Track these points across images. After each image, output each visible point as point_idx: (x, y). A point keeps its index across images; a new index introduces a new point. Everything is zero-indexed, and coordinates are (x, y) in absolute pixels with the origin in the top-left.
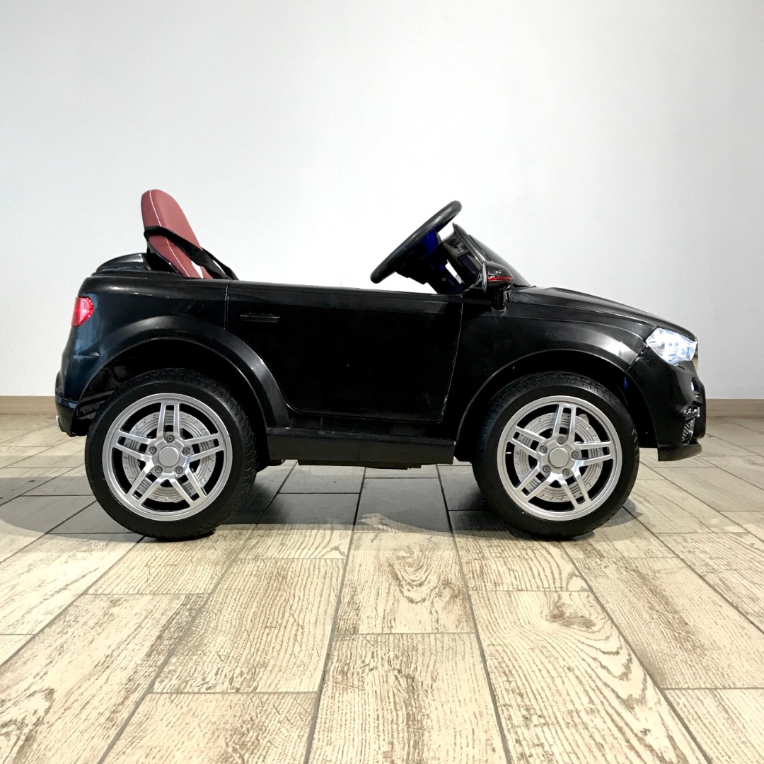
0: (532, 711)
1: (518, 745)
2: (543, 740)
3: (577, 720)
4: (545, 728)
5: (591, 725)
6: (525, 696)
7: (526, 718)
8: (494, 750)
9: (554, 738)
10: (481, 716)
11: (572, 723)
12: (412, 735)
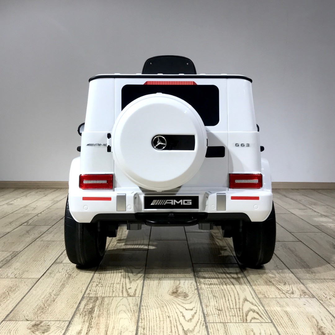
0: (100, 283)
1: (89, 291)
2: (98, 290)
3: (112, 285)
4: (101, 287)
5: (115, 286)
6: (101, 280)
7: (97, 285)
8: (81, 292)
9: (101, 290)
10: (84, 284)
11: (110, 286)
12: (60, 289)
